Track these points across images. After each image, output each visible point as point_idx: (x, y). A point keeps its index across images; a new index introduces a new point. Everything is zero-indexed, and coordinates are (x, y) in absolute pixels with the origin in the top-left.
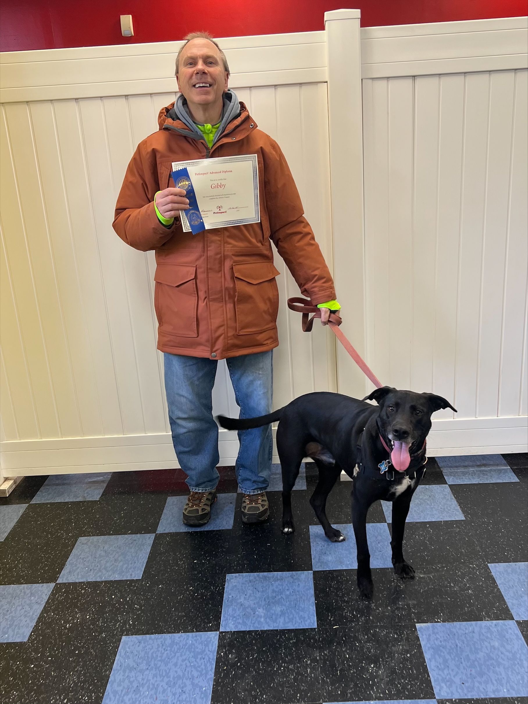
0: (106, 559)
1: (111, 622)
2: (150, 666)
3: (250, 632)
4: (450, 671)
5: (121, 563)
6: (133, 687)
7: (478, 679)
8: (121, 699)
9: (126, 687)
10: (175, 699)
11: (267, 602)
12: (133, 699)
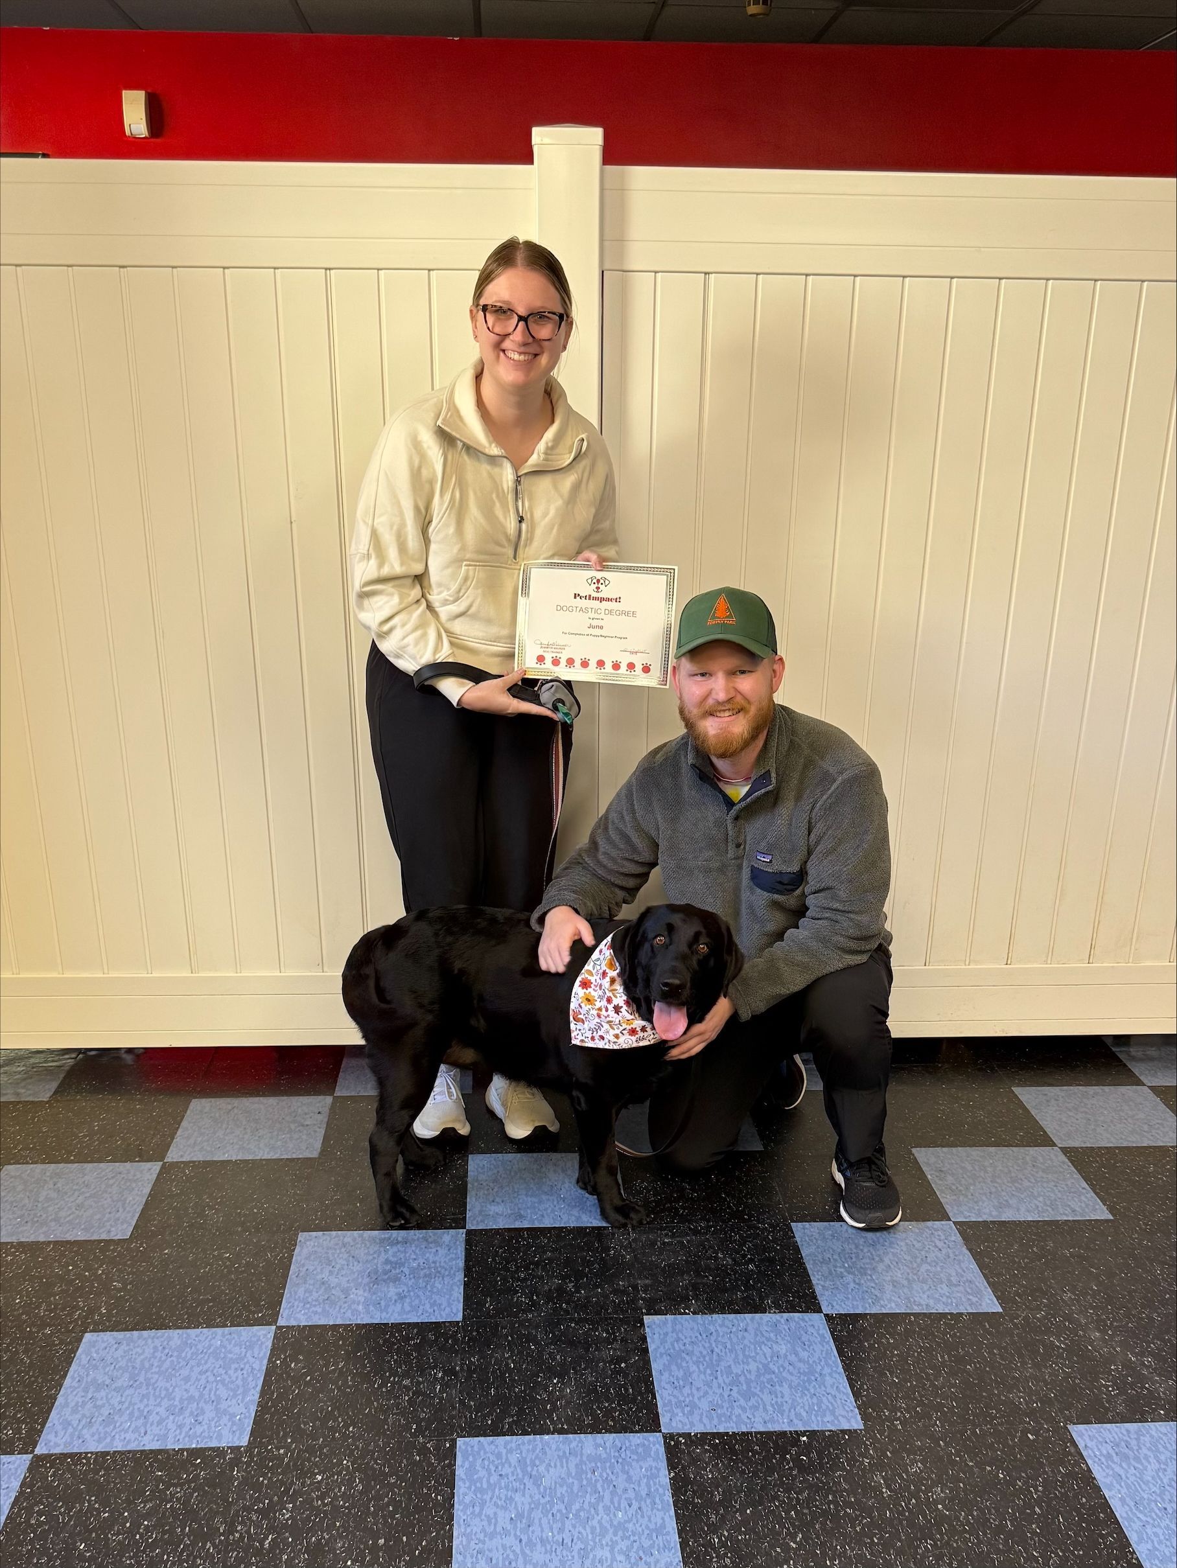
0: (59, 1205)
1: (63, 1309)
2: (136, 1381)
3: (335, 1327)
4: (695, 1392)
5: (91, 1211)
6: (102, 1415)
7: (742, 1402)
8: (77, 1433)
9: (88, 1415)
10: (180, 1434)
11: (374, 1279)
12: (99, 1434)
